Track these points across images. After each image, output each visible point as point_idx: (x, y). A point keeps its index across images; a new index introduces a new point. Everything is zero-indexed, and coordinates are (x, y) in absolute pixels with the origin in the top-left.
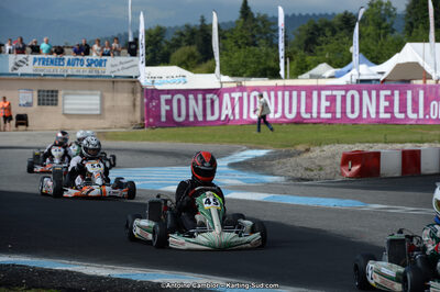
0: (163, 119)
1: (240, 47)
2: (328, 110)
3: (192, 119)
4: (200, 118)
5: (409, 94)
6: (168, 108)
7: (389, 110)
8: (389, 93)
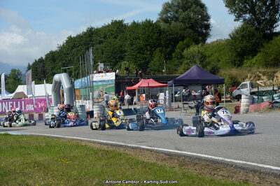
5: (19, 102)
8: (12, 102)
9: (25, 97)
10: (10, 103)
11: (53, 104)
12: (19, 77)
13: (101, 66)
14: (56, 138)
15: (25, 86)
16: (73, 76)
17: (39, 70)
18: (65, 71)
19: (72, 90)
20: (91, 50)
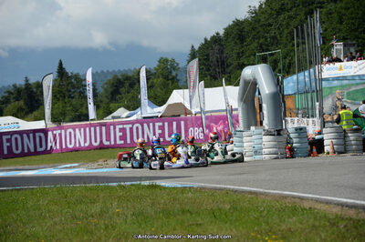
0: (6, 152)
1: (59, 100)
2: (121, 138)
3: (26, 151)
4: (32, 150)
5: (175, 124)
6: (8, 144)
7: (162, 135)
8: (161, 124)
9: (187, 112)
10: (157, 124)
11: (241, 126)
12: (174, 74)
13: (338, 47)
14: (251, 193)
15: (187, 91)
16: (281, 69)
17: (213, 59)
18: (264, 60)
19: (279, 98)
20: (317, 15)
